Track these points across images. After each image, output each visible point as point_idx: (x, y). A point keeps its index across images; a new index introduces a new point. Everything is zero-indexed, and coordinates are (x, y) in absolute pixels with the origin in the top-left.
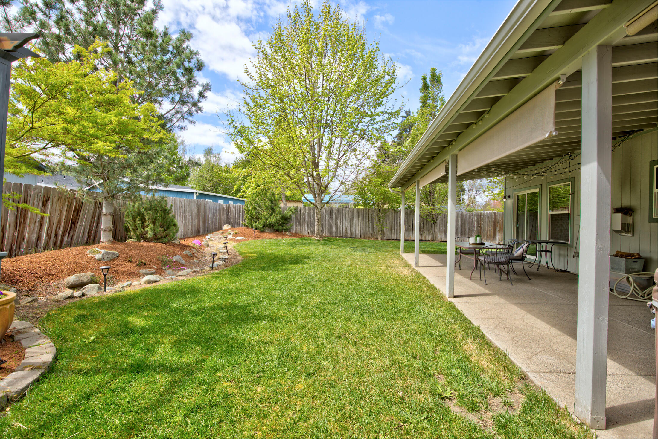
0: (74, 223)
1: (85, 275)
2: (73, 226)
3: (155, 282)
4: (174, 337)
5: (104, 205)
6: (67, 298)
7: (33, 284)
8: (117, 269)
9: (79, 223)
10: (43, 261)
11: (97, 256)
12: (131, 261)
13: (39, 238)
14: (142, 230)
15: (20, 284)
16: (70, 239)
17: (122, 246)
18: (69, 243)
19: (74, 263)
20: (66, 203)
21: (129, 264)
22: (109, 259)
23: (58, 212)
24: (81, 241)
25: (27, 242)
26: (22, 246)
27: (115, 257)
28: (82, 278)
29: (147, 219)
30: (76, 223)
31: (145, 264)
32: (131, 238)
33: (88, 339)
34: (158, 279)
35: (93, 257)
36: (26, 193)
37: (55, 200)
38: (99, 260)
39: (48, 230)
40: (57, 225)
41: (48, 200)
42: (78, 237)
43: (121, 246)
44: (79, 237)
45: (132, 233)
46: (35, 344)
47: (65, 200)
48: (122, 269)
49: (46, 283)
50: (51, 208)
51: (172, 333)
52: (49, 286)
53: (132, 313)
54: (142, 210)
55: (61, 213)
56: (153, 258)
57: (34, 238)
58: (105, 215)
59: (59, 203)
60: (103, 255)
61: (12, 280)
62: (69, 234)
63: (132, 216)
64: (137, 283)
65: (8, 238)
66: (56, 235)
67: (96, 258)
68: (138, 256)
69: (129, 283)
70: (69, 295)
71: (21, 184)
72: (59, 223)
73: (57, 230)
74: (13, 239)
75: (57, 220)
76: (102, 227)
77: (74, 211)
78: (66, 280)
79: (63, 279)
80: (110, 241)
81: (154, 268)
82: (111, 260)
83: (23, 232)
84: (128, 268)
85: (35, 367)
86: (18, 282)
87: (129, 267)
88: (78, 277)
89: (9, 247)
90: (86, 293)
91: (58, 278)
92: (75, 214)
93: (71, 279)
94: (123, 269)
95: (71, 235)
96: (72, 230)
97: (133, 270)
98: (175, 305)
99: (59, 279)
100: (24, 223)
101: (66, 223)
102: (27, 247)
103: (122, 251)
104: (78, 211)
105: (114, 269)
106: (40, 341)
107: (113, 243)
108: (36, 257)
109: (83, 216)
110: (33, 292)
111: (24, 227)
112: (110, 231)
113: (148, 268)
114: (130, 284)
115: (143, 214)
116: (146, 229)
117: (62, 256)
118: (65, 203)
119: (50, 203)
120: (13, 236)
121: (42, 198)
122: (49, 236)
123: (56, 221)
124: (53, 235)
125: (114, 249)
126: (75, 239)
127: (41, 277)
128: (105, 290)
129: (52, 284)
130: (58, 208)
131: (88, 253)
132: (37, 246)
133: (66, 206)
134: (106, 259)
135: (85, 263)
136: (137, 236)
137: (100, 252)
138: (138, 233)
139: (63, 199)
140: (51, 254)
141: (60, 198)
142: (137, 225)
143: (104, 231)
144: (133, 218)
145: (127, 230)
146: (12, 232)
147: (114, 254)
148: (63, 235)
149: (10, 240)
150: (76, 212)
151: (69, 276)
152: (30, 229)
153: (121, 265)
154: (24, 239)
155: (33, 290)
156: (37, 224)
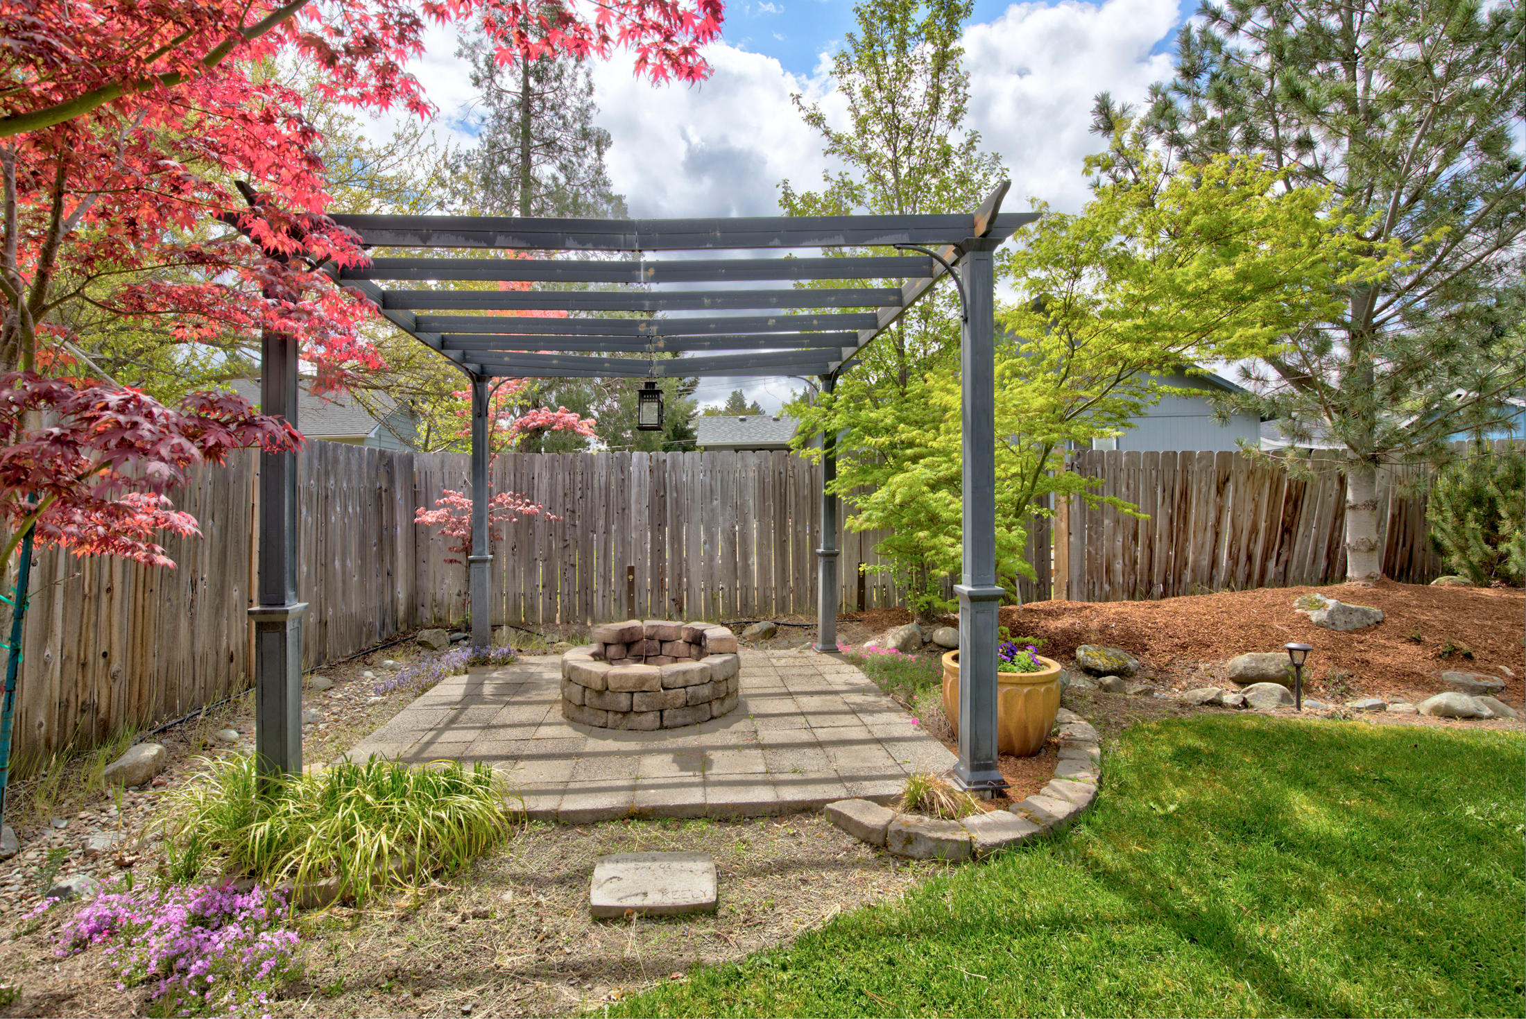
0: (1288, 530)
1: (1272, 659)
2: (1286, 537)
3: (1470, 717)
4: (1374, 907)
5: (1349, 481)
6: (1203, 703)
7: (1168, 657)
8: (1368, 656)
9: (1301, 529)
10: (1197, 613)
11: (1315, 616)
12: (1418, 641)
13: (1214, 562)
14: (1488, 548)
15: (1147, 655)
16: (1281, 569)
17: (1405, 593)
18: (1281, 577)
19: (1258, 627)
20: (1267, 485)
21: (1414, 649)
22: (1349, 627)
23: (1249, 506)
24: (1310, 574)
25: (1193, 571)
26: (1183, 578)
27: (1372, 621)
28: (1264, 665)
29: (1503, 513)
30: (1294, 529)
31: (1468, 656)
32: (1451, 572)
33: (1164, 807)
34: (1487, 712)
35: (1306, 617)
36: (1185, 469)
37: (1242, 478)
38: (1320, 625)
39: (1231, 547)
40: (1251, 534)
41: (1228, 480)
42: (1301, 564)
43: (1402, 593)
44: (1303, 566)
45: (1455, 559)
46: (1071, 776)
47: (1263, 476)
48: (1381, 659)
49: (1191, 661)
50: (1235, 498)
51: (1381, 890)
52: (1195, 669)
53: (1307, 785)
54: (1491, 489)
55: (1256, 506)
56: (1507, 642)
57: (1206, 562)
58: (1354, 507)
59: (1249, 484)
60: (1331, 614)
61: (1134, 644)
62: (1279, 555)
63: (1455, 508)
64: (1405, 707)
65: (1160, 562)
66: (1250, 558)
67: (1314, 619)
68: (1449, 626)
69: (1376, 701)
70: (1210, 698)
71: (1175, 453)
72: (1254, 530)
73: (1252, 546)
74: (1168, 563)
75: (1249, 524)
76: (1348, 540)
77: (1287, 502)
78: (1230, 663)
79: (1227, 658)
80: (1369, 577)
81: (1502, 673)
82: (1357, 631)
83: (1183, 550)
84: (1402, 659)
85: (1031, 819)
86: (1144, 648)
87: (1407, 655)
88: (1256, 660)
89: (1161, 578)
90: (1251, 702)
91: (1216, 654)
92: (1290, 508)
93: (1241, 661)
94: (1388, 660)
95: (1283, 558)
96: (1285, 547)
97: (1418, 668)
98: (1471, 810)
99: (1218, 657)
100: (1186, 531)
101: (1270, 529)
102: (1194, 580)
103: (1395, 610)
104: (1295, 500)
105: (1357, 655)
106: (1080, 775)
107: (1379, 584)
108: (1191, 602)
109: (1311, 513)
110: (1164, 676)
111: (1186, 540)
112: (1372, 549)
113: (1478, 669)
114: (1382, 707)
115: (1492, 501)
116: (1503, 547)
117: (1238, 607)
118: (1263, 485)
119: (1231, 486)
120: (1168, 557)
121: (1214, 478)
122: (1234, 559)
123: (1246, 525)
124: (1243, 558)
125: (1375, 599)
126: (1293, 568)
127: (1184, 647)
128: (1299, 707)
129: (1202, 667)
130: (1248, 497)
131: (1296, 604)
132: (1211, 579)
133: (1267, 491)
134: (1341, 626)
135: (1285, 629)
136: (1471, 566)
137: (1324, 606)
138: (1475, 560)
139: (1259, 475)
140: (1219, 600)
141: (1251, 473)
142: (1468, 534)
143: (1354, 550)
144: (1457, 515)
145: (1438, 548)
146: (1165, 548)
147: (1365, 613)
148: (1266, 558)
149: (1163, 565)
150: (1291, 504)
151: (1241, 653)
152: (1196, 544)
153: (1385, 647)
154: (1186, 564)
155: (1167, 672)
156: (1210, 534)
